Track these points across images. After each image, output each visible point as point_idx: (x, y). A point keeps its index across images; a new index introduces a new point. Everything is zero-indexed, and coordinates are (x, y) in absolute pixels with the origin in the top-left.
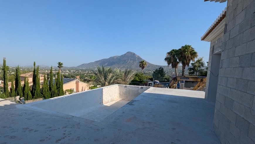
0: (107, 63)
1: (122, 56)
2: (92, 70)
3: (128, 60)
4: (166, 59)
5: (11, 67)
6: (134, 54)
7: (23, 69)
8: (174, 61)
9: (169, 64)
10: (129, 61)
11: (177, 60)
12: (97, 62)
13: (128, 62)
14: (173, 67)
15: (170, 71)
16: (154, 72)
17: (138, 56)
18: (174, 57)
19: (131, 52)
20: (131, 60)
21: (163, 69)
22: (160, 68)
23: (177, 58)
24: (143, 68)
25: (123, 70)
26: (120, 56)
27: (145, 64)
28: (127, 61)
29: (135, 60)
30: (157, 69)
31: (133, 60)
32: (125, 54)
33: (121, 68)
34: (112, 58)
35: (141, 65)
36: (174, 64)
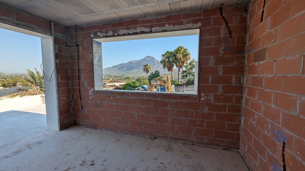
0: (126, 68)
1: (141, 60)
2: (110, 76)
4: (161, 62)
5: (9, 74)
6: (153, 58)
7: (25, 76)
8: (169, 63)
9: (164, 67)
12: (115, 67)
14: (169, 71)
16: (150, 76)
17: (157, 60)
19: (149, 56)
22: (156, 72)
24: (147, 72)
25: (142, 74)
26: (139, 60)
29: (155, 64)
30: (153, 73)
31: (153, 65)
32: (144, 59)
33: (140, 73)
34: (131, 63)
35: (145, 69)
36: (169, 67)
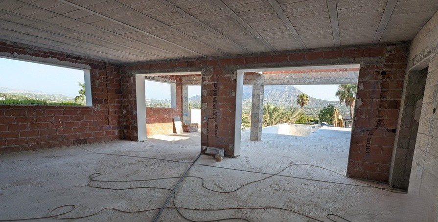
3: (272, 91)
4: (338, 94)
8: (348, 96)
9: (342, 100)
10: (274, 92)
11: (353, 95)
13: (272, 94)
14: (347, 105)
15: (343, 110)
16: (321, 112)
18: (349, 91)
20: (277, 90)
21: (333, 107)
22: (329, 106)
23: (353, 92)
24: (303, 105)
27: (307, 100)
28: (270, 91)
30: (325, 107)
35: (301, 100)
36: (348, 101)
